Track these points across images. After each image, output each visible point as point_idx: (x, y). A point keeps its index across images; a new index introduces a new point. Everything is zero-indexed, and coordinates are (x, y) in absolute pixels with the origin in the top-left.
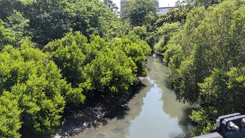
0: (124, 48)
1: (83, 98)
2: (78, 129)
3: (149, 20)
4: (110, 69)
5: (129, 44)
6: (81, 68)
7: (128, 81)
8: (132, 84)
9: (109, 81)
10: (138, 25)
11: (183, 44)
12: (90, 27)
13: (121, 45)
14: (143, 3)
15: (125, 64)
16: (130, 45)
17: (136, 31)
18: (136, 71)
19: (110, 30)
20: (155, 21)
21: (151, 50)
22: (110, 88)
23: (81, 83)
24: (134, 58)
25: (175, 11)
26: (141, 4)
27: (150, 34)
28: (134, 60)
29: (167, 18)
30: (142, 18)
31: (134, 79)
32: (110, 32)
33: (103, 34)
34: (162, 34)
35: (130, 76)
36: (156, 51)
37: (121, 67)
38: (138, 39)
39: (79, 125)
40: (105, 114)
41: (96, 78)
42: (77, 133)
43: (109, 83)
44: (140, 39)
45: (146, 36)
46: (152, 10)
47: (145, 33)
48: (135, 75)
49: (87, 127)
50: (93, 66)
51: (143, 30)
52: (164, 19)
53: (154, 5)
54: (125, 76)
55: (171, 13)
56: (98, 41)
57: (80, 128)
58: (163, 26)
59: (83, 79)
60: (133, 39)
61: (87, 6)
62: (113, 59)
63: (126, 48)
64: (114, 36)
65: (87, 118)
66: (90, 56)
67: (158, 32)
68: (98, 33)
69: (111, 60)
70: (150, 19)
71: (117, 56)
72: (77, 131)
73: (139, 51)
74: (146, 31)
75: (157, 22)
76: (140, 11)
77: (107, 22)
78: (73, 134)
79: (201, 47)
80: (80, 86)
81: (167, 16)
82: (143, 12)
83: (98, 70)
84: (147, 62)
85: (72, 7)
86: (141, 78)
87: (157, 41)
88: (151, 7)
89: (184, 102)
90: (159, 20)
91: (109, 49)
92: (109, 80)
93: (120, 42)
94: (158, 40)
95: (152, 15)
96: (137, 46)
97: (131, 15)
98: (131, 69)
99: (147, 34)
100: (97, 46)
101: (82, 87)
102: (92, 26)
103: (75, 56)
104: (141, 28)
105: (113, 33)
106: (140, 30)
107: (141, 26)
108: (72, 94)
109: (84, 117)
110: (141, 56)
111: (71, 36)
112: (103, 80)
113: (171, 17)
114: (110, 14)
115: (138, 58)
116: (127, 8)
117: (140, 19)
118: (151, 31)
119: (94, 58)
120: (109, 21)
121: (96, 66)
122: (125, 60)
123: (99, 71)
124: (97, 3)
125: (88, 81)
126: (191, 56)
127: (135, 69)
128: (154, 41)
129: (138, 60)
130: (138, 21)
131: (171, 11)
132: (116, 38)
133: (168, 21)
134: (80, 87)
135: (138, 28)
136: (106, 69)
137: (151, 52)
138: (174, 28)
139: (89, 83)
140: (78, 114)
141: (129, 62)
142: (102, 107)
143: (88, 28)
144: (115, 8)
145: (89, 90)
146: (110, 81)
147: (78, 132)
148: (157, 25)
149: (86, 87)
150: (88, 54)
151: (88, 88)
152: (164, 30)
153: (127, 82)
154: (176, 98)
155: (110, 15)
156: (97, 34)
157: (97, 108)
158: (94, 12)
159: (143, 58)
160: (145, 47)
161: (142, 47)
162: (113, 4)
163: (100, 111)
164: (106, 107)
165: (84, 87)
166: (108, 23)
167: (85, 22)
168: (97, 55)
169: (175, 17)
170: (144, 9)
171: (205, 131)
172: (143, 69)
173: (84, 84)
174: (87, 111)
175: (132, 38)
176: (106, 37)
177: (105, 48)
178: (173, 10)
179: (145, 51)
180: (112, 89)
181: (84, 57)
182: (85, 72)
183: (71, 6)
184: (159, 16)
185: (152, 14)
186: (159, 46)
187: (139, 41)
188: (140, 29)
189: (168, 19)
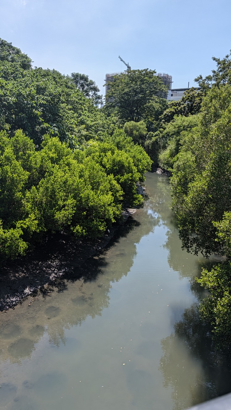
0: (102, 159)
1: (23, 245)
2: (14, 299)
3: (153, 111)
4: (73, 196)
5: (110, 151)
6: (19, 194)
7: (105, 215)
8: (114, 221)
9: (70, 216)
10: (133, 120)
11: (197, 152)
12: (42, 122)
13: (98, 154)
14: (141, 81)
15: (101, 187)
16: (113, 153)
17: (129, 129)
18: (122, 198)
19: (80, 127)
20: (161, 113)
21: (151, 162)
22: (72, 228)
23: (20, 220)
24: (119, 176)
25: (196, 95)
26: (138, 83)
27: (152, 134)
28: (118, 180)
29: (182, 106)
30: (140, 107)
31: (117, 213)
32: (79, 132)
33: (66, 135)
34: (172, 135)
35: (109, 208)
36: (163, 165)
37: (92, 193)
38: (129, 143)
39: (17, 292)
40: (64, 272)
41: (48, 211)
42: (12, 306)
43: (71, 219)
44: (132, 143)
45: (146, 138)
46: (156, 93)
47: (145, 133)
48: (120, 206)
49: (31, 296)
50: (41, 190)
51: (140, 128)
52: (177, 108)
53: (160, 84)
54: (100, 207)
55: (189, 99)
56: (54, 147)
57: (18, 296)
58: (174, 122)
59: (24, 213)
60: (121, 143)
61: (38, 86)
62: (78, 178)
63: (105, 160)
64: (88, 138)
65: (33, 279)
66: (39, 173)
67: (165, 131)
68: (57, 132)
69: (75, 180)
70: (154, 108)
71: (87, 174)
72: (12, 302)
73: (128, 165)
74: (146, 129)
75: (164, 114)
76: (136, 95)
77: (73, 114)
78: (4, 307)
79: (220, 158)
80: (18, 225)
81: (181, 103)
82: (141, 97)
83: (51, 197)
84: (144, 183)
85: (10, 86)
86: (132, 211)
87: (165, 148)
88: (155, 88)
89: (196, 253)
90: (167, 110)
91: (75, 162)
92: (71, 214)
93: (97, 149)
94: (167, 145)
95: (156, 102)
96: (126, 155)
97: (121, 102)
98: (112, 195)
99: (147, 134)
100: (51, 155)
101: (21, 227)
102: (47, 121)
103: (9, 174)
104: (138, 123)
105: (84, 133)
106: (135, 128)
107: (137, 121)
108: (3, 239)
109: (27, 277)
110: (132, 172)
111: (4, 138)
112: (60, 216)
113: (188, 104)
114: (80, 99)
115: (126, 176)
116: (113, 90)
117: (137, 109)
118: (155, 130)
119: (44, 177)
120: (80, 111)
121: (47, 190)
122: (102, 179)
123: (53, 199)
124: (59, 80)
125: (32, 216)
126: (205, 174)
127: (120, 196)
128: (159, 147)
129: (125, 180)
130: (134, 112)
131: (189, 95)
132: (91, 142)
133: (184, 112)
134: (18, 228)
135: (131, 125)
136: (66, 196)
137: (151, 166)
138: (193, 124)
139: (33, 220)
140: (17, 272)
141: (109, 182)
142: (60, 260)
143: (40, 124)
144: (91, 89)
145: (35, 232)
146: (72, 217)
147: (14, 303)
148: (165, 118)
149: (28, 227)
150: (34, 169)
151: (33, 229)
152: (175, 128)
153: (102, 218)
154: (182, 245)
155: (81, 102)
156: (55, 135)
157: (51, 262)
158: (50, 95)
159: (134, 176)
160: (140, 157)
161: (134, 157)
162: (88, 82)
163: (56, 268)
164: (66, 261)
165: (25, 227)
166: (75, 115)
167: (33, 113)
168: (48, 172)
169: (195, 106)
170: (142, 91)
171: (220, 305)
172: (135, 196)
173: (25, 222)
174: (33, 267)
175: (119, 142)
176: (71, 139)
177: (67, 159)
178: (191, 93)
179: (140, 163)
180: (75, 231)
181: (25, 175)
182: (28, 202)
183: (6, 84)
184: (169, 103)
185: (157, 100)
186: (167, 156)
187: (131, 147)
188: (135, 126)
189: (183, 109)
